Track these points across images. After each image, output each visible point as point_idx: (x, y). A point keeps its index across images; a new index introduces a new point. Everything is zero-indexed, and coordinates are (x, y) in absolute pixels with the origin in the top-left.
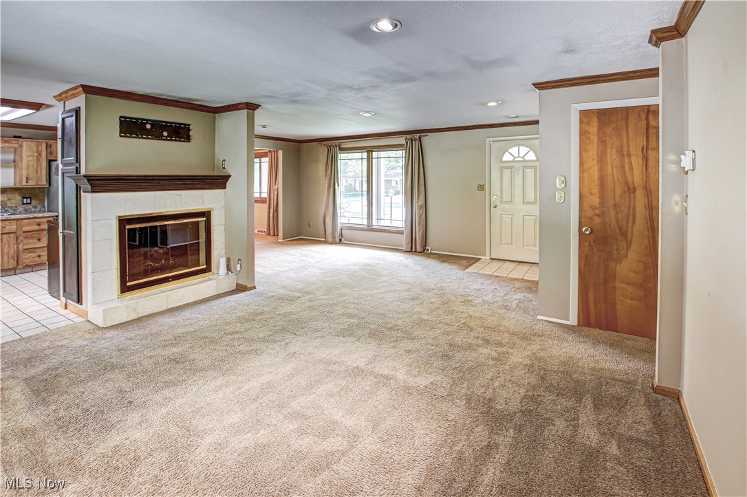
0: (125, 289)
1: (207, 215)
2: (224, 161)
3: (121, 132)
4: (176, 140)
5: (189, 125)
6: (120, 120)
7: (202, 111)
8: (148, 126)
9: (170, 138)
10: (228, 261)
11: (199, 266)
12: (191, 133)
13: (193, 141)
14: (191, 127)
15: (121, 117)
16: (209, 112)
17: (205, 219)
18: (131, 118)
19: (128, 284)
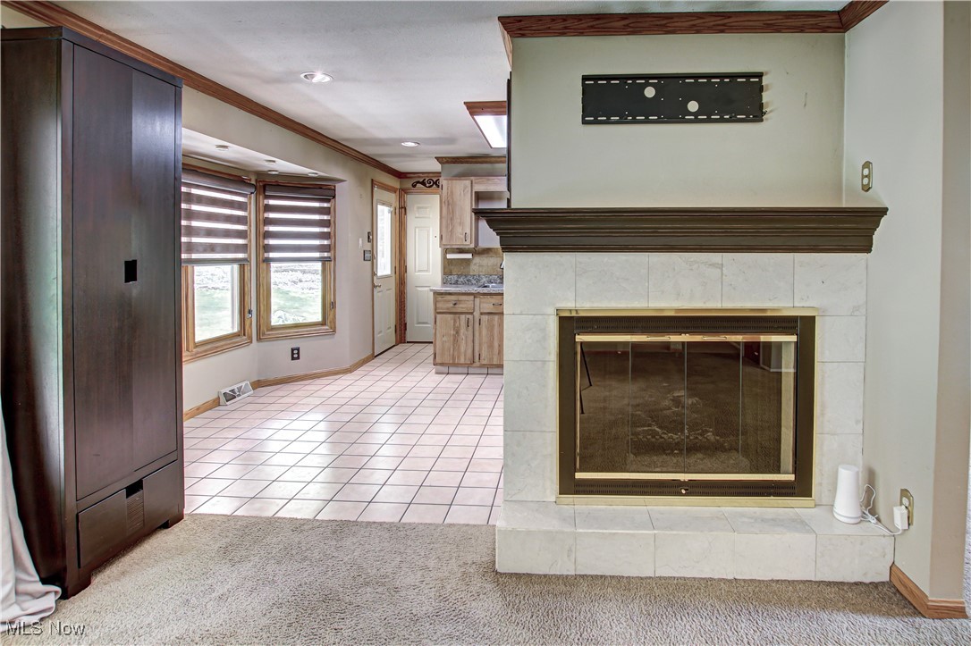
0: (569, 485)
1: (803, 327)
2: (867, 165)
3: (585, 113)
4: (722, 120)
5: (760, 75)
6: (583, 84)
7: (801, 29)
8: (650, 92)
9: (707, 115)
10: (871, 478)
11: (778, 471)
12: (766, 97)
13: (770, 119)
14: (765, 81)
15: (585, 78)
16: (824, 30)
17: (794, 338)
18: (608, 78)
19: (579, 475)
